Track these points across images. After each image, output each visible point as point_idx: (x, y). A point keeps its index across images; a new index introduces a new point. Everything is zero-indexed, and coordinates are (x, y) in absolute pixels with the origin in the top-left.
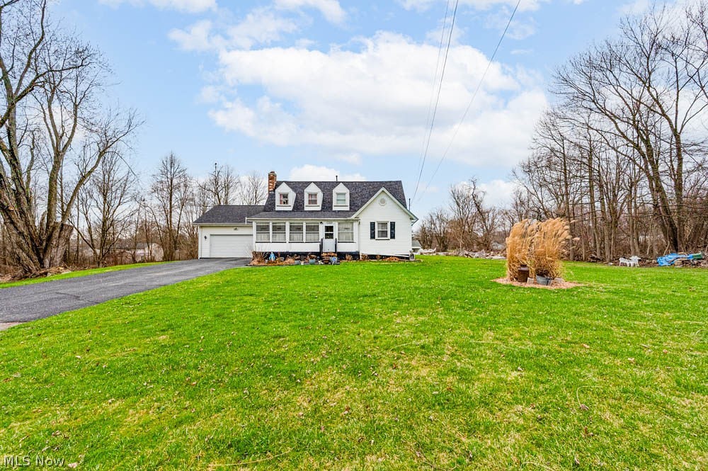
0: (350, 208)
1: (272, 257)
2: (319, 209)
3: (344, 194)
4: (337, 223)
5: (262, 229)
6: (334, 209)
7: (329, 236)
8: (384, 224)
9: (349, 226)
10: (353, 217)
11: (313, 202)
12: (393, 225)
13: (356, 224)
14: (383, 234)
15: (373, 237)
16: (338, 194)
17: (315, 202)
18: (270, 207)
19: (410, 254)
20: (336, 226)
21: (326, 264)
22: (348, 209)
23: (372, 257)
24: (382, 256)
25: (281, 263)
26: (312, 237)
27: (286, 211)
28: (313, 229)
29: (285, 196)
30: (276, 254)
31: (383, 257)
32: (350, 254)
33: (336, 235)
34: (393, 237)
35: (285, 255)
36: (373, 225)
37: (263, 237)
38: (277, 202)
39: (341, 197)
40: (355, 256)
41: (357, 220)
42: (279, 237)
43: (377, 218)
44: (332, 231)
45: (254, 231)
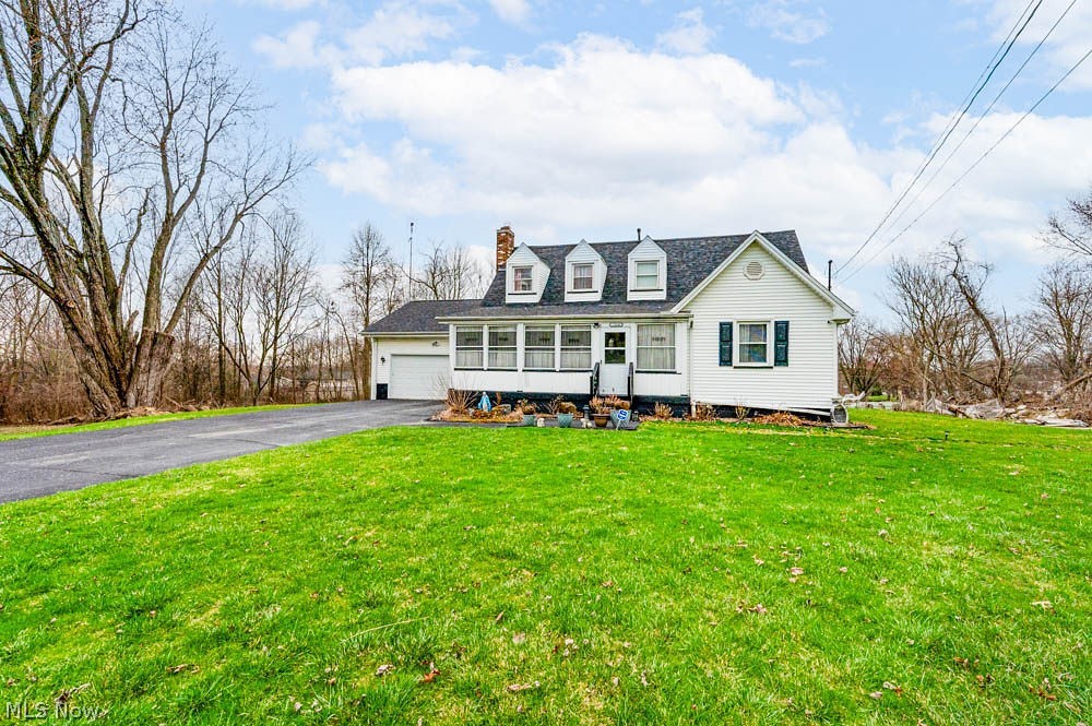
0: (669, 295)
1: (485, 401)
2: (597, 297)
3: (654, 263)
4: (634, 326)
5: (470, 340)
6: (631, 297)
7: (615, 357)
8: (758, 328)
9: (664, 332)
10: (675, 312)
11: (584, 283)
12: (782, 330)
13: (681, 328)
14: (755, 352)
15: (725, 360)
16: (640, 263)
17: (589, 282)
18: (495, 296)
19: (833, 408)
20: (631, 332)
21: (599, 426)
22: (662, 296)
23: (727, 411)
24: (753, 410)
25: (500, 419)
26: (574, 358)
27: (527, 305)
28: (577, 340)
29: (524, 271)
30: (492, 396)
31: (752, 413)
32: (666, 401)
33: (631, 356)
34: (782, 359)
35: (512, 399)
36: (726, 331)
37: (470, 356)
38: (510, 287)
39: (648, 271)
40: (680, 407)
41: (685, 317)
42: (503, 357)
43: (735, 316)
44: (623, 346)
45: (451, 345)
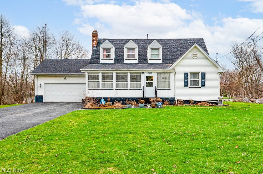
0: (163, 61)
1: (103, 102)
2: (137, 61)
3: (158, 50)
4: (156, 74)
5: (94, 78)
6: (149, 62)
7: (150, 84)
8: (196, 75)
9: (167, 76)
10: (170, 69)
11: (131, 56)
12: (204, 75)
13: (172, 75)
14: (195, 83)
15: (186, 85)
16: (152, 49)
17: (133, 56)
18: (95, 59)
19: (218, 100)
20: (155, 76)
21: (153, 107)
22: (161, 62)
23: (187, 102)
24: (195, 101)
25: (110, 107)
26: (135, 85)
27: (109, 64)
28: (135, 79)
29: (108, 51)
30: (106, 99)
31: (195, 102)
32: (168, 99)
33: (155, 84)
34: (203, 85)
35: (113, 100)
36: (186, 75)
37: (94, 84)
38: (101, 56)
39: (156, 52)
40: (172, 101)
41: (173, 71)
42: (107, 85)
43: (190, 70)
44: (153, 81)
45: (86, 80)
